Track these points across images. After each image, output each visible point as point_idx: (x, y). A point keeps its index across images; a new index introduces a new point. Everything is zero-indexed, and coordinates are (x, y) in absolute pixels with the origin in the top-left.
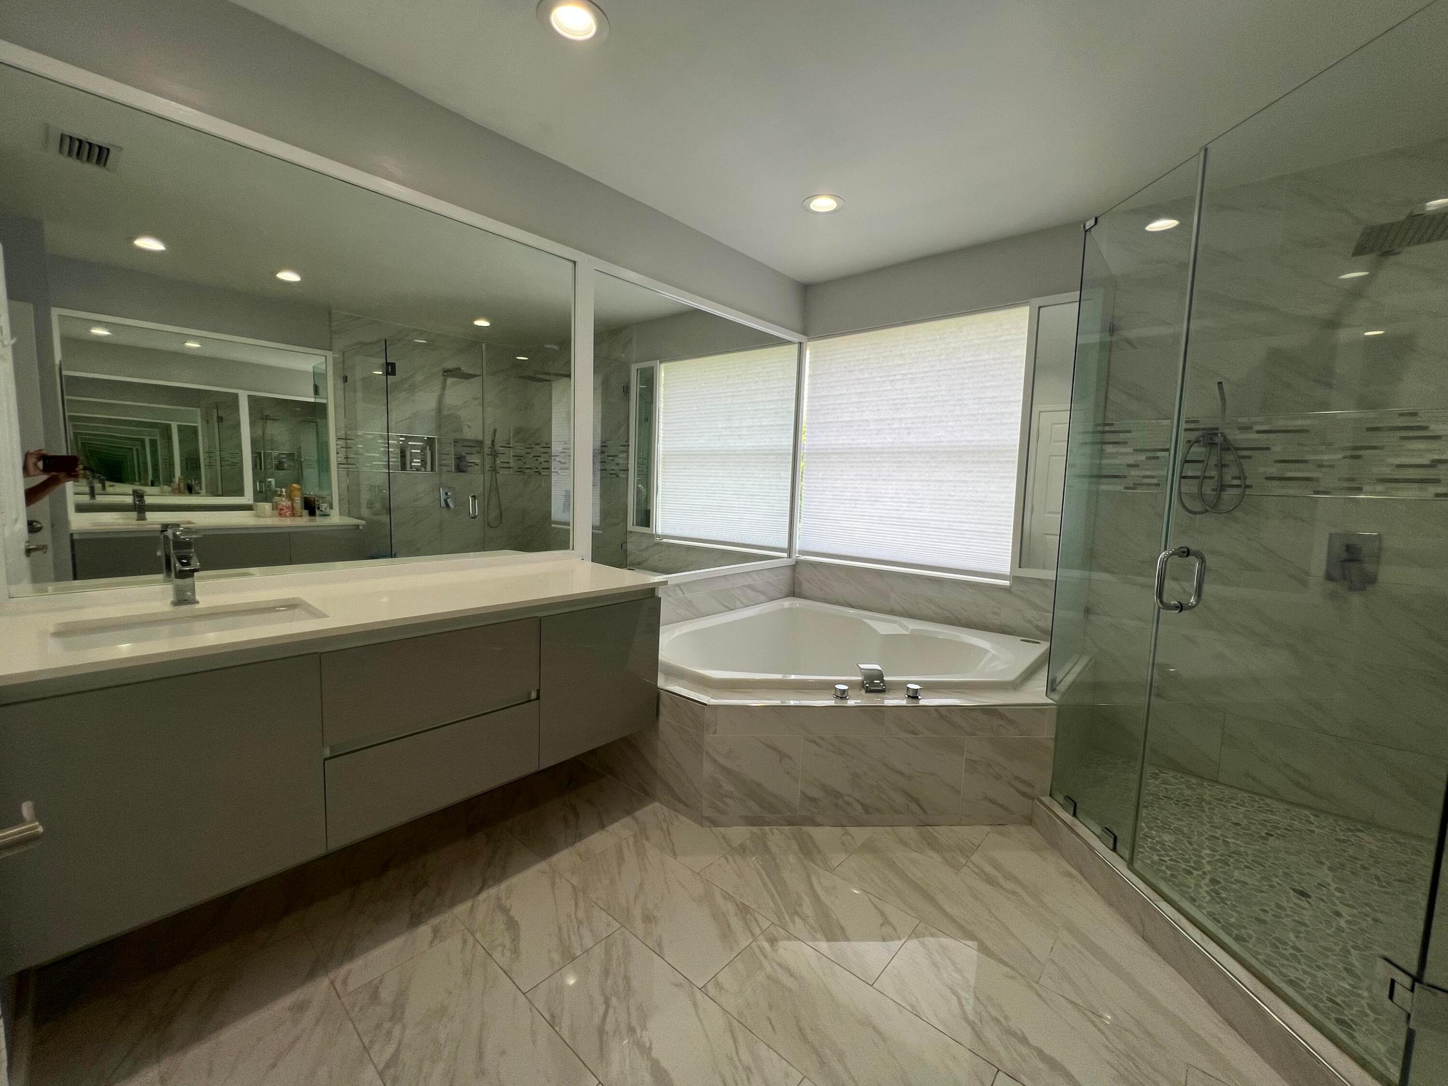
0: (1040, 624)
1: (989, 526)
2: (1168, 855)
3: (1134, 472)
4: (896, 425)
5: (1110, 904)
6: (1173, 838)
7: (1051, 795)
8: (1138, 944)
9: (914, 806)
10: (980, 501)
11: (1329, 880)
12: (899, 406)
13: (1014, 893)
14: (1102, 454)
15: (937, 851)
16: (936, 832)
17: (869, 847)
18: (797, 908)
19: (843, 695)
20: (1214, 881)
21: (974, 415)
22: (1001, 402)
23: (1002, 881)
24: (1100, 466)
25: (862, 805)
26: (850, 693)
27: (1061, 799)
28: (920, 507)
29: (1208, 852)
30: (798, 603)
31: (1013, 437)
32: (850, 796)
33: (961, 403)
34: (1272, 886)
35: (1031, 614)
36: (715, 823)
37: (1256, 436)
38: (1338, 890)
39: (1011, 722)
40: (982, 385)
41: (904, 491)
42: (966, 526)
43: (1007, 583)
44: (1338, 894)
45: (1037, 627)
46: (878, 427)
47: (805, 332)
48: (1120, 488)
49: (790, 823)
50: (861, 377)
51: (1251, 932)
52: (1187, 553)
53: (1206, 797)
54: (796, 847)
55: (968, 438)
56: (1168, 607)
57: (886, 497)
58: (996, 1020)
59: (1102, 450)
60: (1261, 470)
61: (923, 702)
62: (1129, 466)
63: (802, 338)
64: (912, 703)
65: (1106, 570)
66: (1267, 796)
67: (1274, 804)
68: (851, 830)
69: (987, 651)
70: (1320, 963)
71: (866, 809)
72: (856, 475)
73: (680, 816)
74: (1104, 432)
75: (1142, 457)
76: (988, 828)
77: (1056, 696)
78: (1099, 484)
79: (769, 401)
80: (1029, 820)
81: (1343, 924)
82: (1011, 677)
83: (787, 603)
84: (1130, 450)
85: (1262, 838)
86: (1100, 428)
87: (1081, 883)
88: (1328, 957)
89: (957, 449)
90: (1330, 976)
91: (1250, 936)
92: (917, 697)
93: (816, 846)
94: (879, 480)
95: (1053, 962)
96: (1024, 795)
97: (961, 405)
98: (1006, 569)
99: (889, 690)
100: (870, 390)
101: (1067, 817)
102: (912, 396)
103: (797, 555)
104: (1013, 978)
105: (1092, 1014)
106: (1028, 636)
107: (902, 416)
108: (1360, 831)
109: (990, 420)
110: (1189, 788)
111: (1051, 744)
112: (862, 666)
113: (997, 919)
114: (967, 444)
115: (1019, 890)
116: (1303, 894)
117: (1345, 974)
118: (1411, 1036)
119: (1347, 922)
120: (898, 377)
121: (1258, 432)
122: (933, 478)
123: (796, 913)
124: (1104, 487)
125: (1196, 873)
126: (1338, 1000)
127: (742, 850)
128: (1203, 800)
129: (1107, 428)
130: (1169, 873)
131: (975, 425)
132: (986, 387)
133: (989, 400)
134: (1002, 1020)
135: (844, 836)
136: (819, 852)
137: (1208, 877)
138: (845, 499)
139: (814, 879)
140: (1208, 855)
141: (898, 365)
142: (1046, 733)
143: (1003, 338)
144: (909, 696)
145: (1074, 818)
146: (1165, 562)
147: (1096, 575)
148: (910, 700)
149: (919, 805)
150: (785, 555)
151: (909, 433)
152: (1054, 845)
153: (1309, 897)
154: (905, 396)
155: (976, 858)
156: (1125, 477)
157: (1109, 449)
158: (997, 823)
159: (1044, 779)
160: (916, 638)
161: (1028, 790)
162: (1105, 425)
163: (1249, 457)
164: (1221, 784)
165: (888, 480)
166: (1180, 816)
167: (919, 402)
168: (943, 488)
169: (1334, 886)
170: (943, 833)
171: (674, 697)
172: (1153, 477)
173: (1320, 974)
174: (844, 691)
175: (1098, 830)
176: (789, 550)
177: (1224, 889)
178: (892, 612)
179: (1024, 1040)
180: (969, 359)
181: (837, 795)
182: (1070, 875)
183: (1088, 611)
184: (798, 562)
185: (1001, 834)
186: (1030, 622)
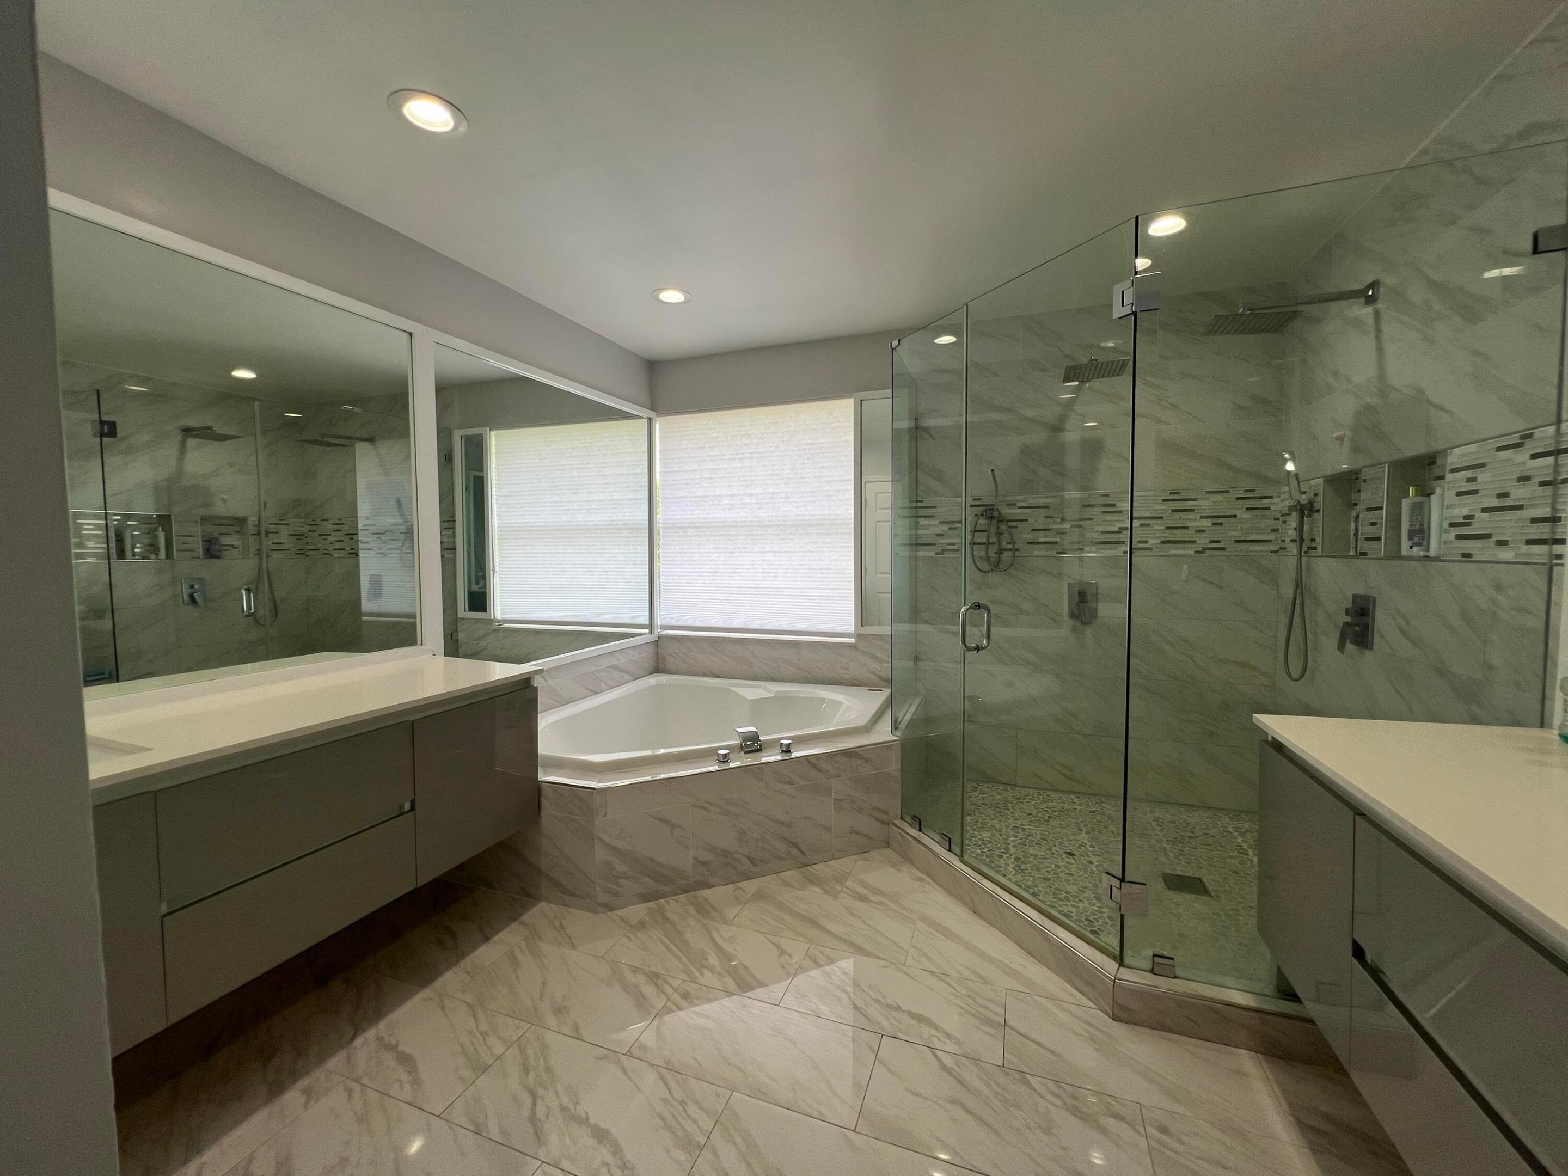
0: (880, 673)
1: (834, 591)
2: (987, 848)
3: (942, 541)
4: (747, 500)
5: (950, 893)
6: (988, 834)
7: (901, 818)
8: (971, 918)
9: (795, 852)
10: (825, 569)
11: (1086, 841)
12: (749, 483)
13: (880, 903)
14: (917, 526)
15: (817, 885)
16: (815, 870)
17: (760, 895)
18: (703, 962)
19: (725, 759)
20: (1017, 859)
21: (815, 492)
22: (837, 481)
23: (873, 898)
24: (917, 536)
25: (749, 858)
26: (731, 756)
27: (909, 820)
28: (775, 577)
29: (1013, 839)
30: (663, 679)
31: (848, 511)
32: (738, 853)
33: (803, 480)
34: (1053, 854)
35: (875, 666)
36: (609, 908)
37: (1019, 511)
38: (1092, 846)
39: (867, 761)
40: (820, 465)
41: (759, 563)
42: (816, 592)
43: (852, 640)
44: (1091, 849)
45: (880, 677)
46: (731, 502)
47: (653, 408)
48: (933, 554)
49: (685, 891)
50: (712, 453)
51: (1040, 888)
52: (978, 606)
53: (1010, 799)
54: (692, 910)
55: (812, 513)
56: (969, 649)
57: (743, 569)
58: (877, 1001)
59: (917, 523)
60: (1025, 536)
61: (794, 755)
62: (938, 535)
63: (651, 414)
64: (786, 757)
65: (926, 622)
66: (1047, 790)
67: (1055, 795)
68: (742, 884)
69: (840, 703)
70: (1081, 898)
71: (753, 861)
72: (713, 548)
73: (570, 910)
74: (917, 507)
75: (945, 528)
76: (855, 857)
77: (899, 734)
78: (917, 550)
79: (620, 474)
80: (887, 844)
81: (1094, 869)
82: (863, 721)
83: (653, 680)
84: (937, 522)
85: (1046, 820)
86: (914, 505)
87: (929, 884)
88: (1085, 892)
89: (803, 522)
90: (1087, 905)
91: (1040, 891)
92: (790, 751)
93: (712, 907)
94: (735, 552)
95: (915, 947)
96: (882, 822)
97: (803, 482)
98: (851, 629)
99: (765, 749)
100: (721, 466)
101: (914, 832)
102: (761, 473)
103: (659, 630)
104: (886, 967)
105: (942, 976)
106: (874, 687)
107: (752, 492)
108: (1102, 802)
109: (828, 496)
110: (999, 794)
111: (898, 774)
112: (740, 730)
113: (870, 926)
114: (811, 518)
115: (884, 900)
116: (1071, 854)
117: (1095, 901)
118: (1122, 917)
119: (1097, 866)
120: (746, 455)
121: (1020, 508)
122: (785, 549)
123: (703, 966)
124: (920, 554)
125: (1005, 856)
126: (1091, 919)
127: (642, 925)
128: (1008, 801)
129: (919, 504)
130: (988, 860)
131: (816, 501)
132: (824, 467)
133: (827, 479)
134: (881, 999)
135: (736, 892)
136: (716, 910)
137: (1013, 857)
138: (704, 572)
139: (715, 934)
140: (1012, 841)
141: (746, 445)
142: (894, 766)
143: (834, 425)
144: (783, 751)
145: (920, 833)
146: (965, 615)
147: (922, 627)
148: (784, 754)
149: (799, 849)
150: (647, 631)
151: (760, 508)
152: (907, 858)
153: (1074, 855)
154: (753, 474)
155: (849, 883)
156: (935, 544)
157: (923, 521)
158: (863, 851)
159: (895, 805)
160: (779, 699)
161: (884, 817)
162: (917, 501)
163: (1016, 527)
164: (1018, 786)
165: (744, 552)
166: (993, 817)
167: (767, 479)
168: (793, 558)
169: (1089, 844)
170: (819, 869)
171: (557, 787)
172: (954, 544)
173: (1081, 905)
174: (726, 755)
175: (938, 838)
176: (651, 626)
177: (1024, 863)
178: (756, 678)
179: (898, 1008)
180: (808, 442)
181: (726, 853)
182: (921, 879)
183: (917, 659)
184: (660, 637)
185: (867, 860)
186: (873, 673)
